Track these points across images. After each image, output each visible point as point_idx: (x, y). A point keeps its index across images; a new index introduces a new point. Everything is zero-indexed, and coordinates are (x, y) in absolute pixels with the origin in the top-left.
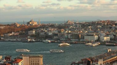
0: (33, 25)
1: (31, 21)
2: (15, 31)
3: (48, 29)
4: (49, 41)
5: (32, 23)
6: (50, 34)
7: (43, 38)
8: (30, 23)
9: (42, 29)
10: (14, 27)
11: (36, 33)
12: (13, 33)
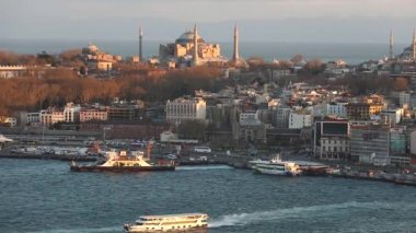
0: (198, 62)
1: (182, 42)
2: (87, 96)
3: (285, 92)
4: (292, 166)
5: (191, 52)
6: (298, 121)
7: (257, 143)
8: (181, 51)
9: (252, 93)
10: (82, 71)
11: (210, 112)
12: (71, 109)
